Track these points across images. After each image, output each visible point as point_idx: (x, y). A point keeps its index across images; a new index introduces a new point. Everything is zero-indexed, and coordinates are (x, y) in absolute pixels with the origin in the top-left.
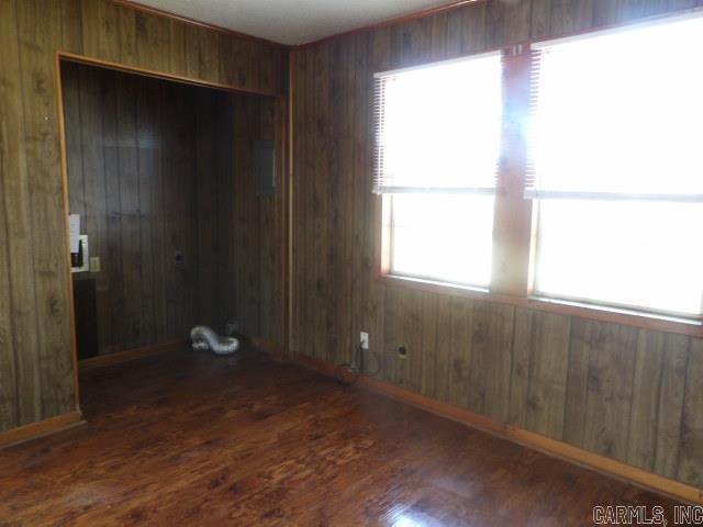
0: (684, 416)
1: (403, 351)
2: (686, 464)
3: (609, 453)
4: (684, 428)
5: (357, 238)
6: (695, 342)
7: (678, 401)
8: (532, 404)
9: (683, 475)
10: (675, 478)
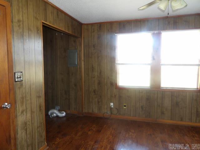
0: (197, 109)
1: (125, 106)
2: (198, 119)
3: (182, 120)
4: (197, 111)
5: (109, 78)
6: (198, 93)
7: (195, 106)
8: (163, 113)
9: (197, 121)
10: (196, 122)
